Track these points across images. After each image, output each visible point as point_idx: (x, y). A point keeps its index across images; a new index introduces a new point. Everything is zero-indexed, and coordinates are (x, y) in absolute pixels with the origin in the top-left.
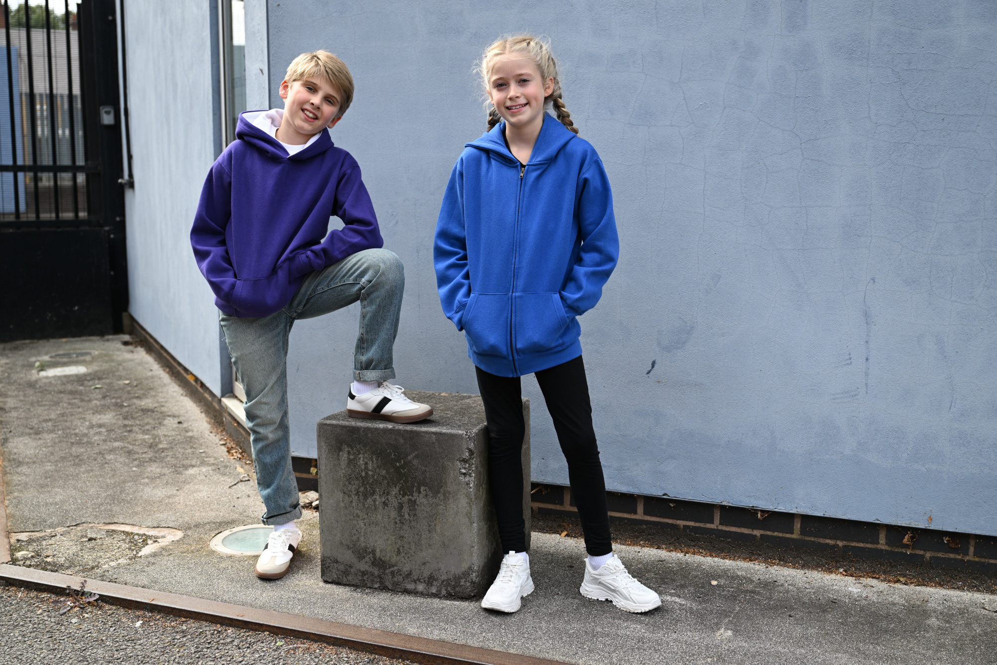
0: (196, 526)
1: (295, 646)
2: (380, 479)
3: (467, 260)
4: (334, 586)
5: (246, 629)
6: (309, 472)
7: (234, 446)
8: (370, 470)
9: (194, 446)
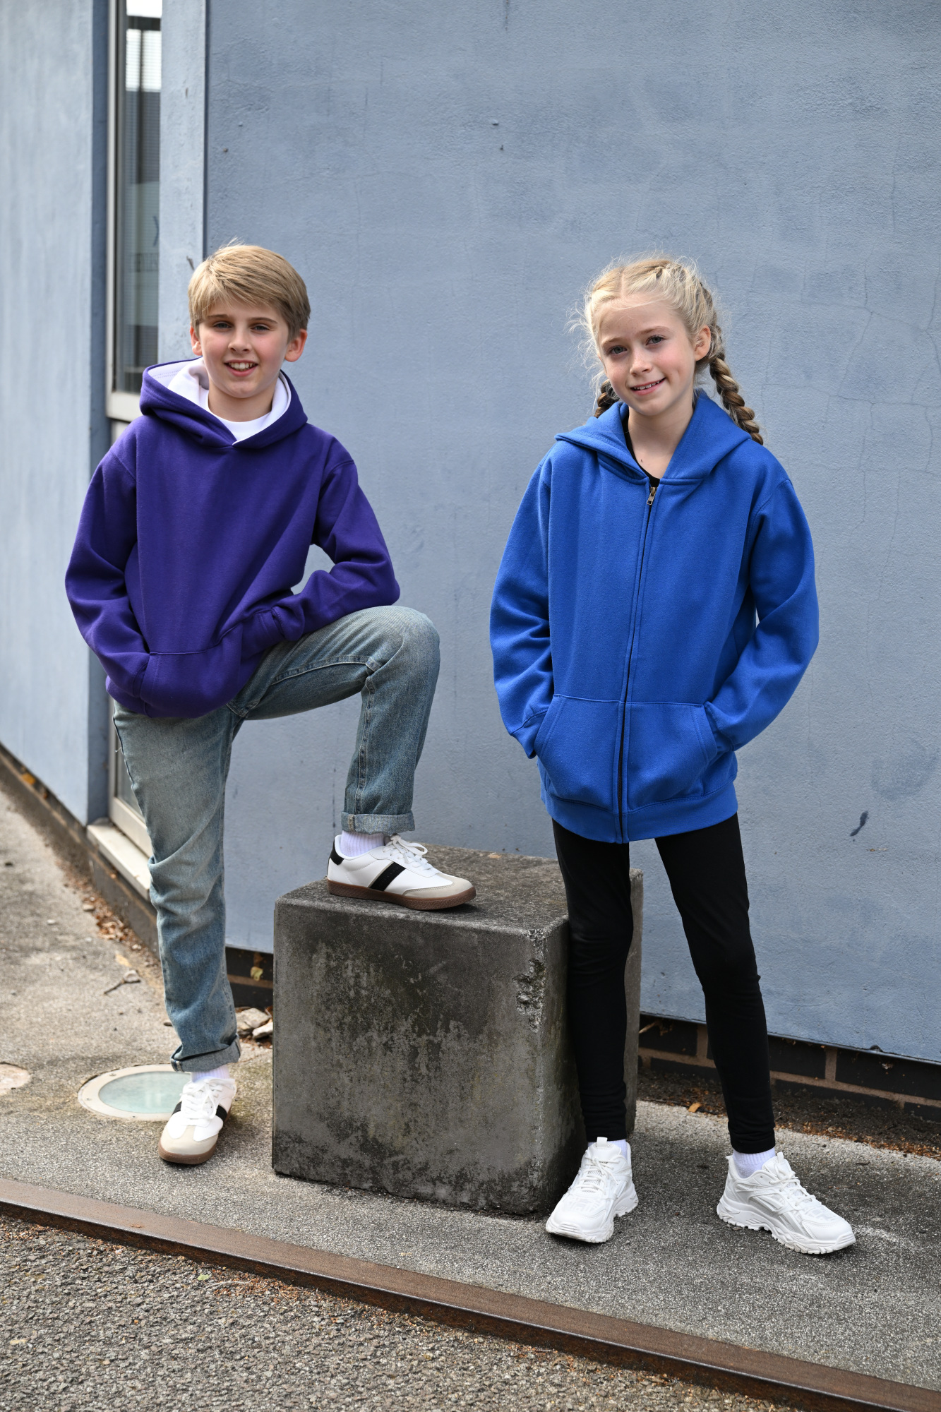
0: (53, 1062)
1: (229, 1282)
2: (381, 1003)
3: (548, 636)
4: (294, 1183)
5: (146, 1249)
6: (248, 975)
7: (109, 914)
8: (364, 988)
9: (38, 912)
